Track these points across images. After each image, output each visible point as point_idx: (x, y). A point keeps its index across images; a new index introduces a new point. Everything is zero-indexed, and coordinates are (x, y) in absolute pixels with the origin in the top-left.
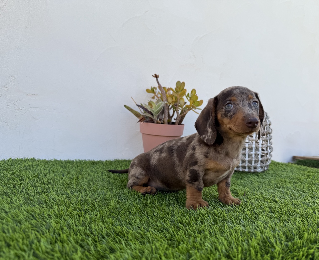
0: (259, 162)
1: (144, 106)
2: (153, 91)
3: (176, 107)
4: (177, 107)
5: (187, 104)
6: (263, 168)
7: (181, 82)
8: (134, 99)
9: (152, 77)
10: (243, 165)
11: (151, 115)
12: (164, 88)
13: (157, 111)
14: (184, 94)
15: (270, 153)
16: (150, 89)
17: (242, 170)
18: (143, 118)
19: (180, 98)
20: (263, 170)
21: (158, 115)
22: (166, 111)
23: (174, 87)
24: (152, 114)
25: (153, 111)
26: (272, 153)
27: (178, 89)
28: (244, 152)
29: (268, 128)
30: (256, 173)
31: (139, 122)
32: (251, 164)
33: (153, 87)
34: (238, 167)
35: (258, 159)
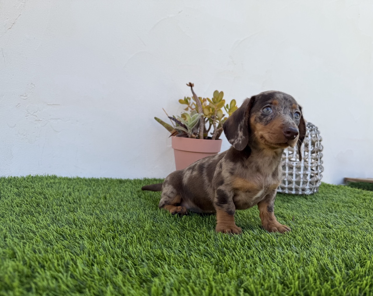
0: (308, 184)
1: (177, 118)
2: (187, 101)
3: (212, 119)
4: (214, 119)
5: (225, 116)
6: (313, 190)
7: (219, 91)
8: (165, 110)
9: (186, 85)
10: (289, 187)
11: (185, 129)
12: (199, 98)
13: (192, 124)
14: (222, 105)
15: (320, 173)
16: (183, 99)
17: (288, 192)
18: (175, 132)
19: (218, 109)
20: (312, 192)
21: (192, 128)
22: (202, 124)
23: (211, 97)
24: (185, 127)
25: (187, 124)
26: (322, 173)
27: (216, 99)
28: (290, 172)
29: (319, 145)
30: (304, 196)
31: (171, 137)
32: (299, 185)
33: (186, 97)
34: (283, 188)
35: (307, 180)
